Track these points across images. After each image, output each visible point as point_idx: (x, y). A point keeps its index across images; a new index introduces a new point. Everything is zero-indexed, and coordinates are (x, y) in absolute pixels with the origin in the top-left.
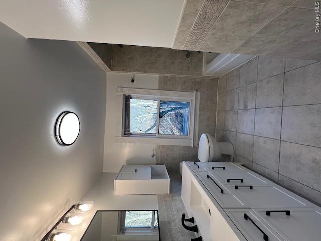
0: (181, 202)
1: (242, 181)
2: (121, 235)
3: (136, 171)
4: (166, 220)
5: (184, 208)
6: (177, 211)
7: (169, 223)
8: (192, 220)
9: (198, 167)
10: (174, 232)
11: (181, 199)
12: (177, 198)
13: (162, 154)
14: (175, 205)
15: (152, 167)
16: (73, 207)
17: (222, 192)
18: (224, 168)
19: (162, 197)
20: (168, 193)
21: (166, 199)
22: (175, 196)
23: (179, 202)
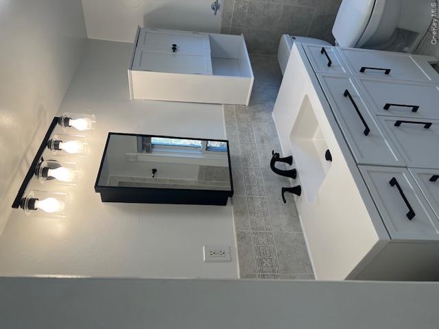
0: (272, 124)
1: (415, 109)
2: (145, 154)
3: (174, 48)
4: (240, 154)
5: (276, 136)
6: (262, 141)
7: (245, 160)
8: (289, 160)
9: (329, 64)
10: (254, 173)
11: (271, 118)
12: (263, 115)
13: (240, 6)
14: (259, 129)
15: (211, 40)
16: (56, 121)
17: (367, 132)
18: (388, 72)
19: (233, 112)
20: (247, 104)
21: (242, 116)
22: (260, 111)
23: (267, 124)
